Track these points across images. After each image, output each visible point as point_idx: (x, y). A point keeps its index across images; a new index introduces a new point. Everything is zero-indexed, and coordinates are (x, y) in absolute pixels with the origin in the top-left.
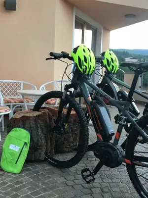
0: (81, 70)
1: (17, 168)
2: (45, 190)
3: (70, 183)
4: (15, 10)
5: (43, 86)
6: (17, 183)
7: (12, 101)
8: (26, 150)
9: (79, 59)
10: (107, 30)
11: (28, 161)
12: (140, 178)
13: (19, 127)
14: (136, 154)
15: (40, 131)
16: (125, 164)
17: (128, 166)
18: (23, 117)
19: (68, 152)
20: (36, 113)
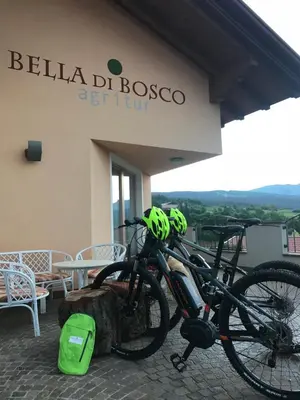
0: (157, 236)
1: (82, 368)
2: (126, 390)
3: (154, 377)
4: (40, 160)
5: (79, 253)
6: (89, 386)
7: (43, 278)
8: (92, 342)
9: (153, 224)
10: (148, 175)
11: (95, 357)
12: (240, 357)
13: (79, 312)
14: (231, 328)
15: (104, 315)
16: (219, 342)
17: (224, 344)
18: (82, 298)
19: (137, 338)
20: (99, 293)
